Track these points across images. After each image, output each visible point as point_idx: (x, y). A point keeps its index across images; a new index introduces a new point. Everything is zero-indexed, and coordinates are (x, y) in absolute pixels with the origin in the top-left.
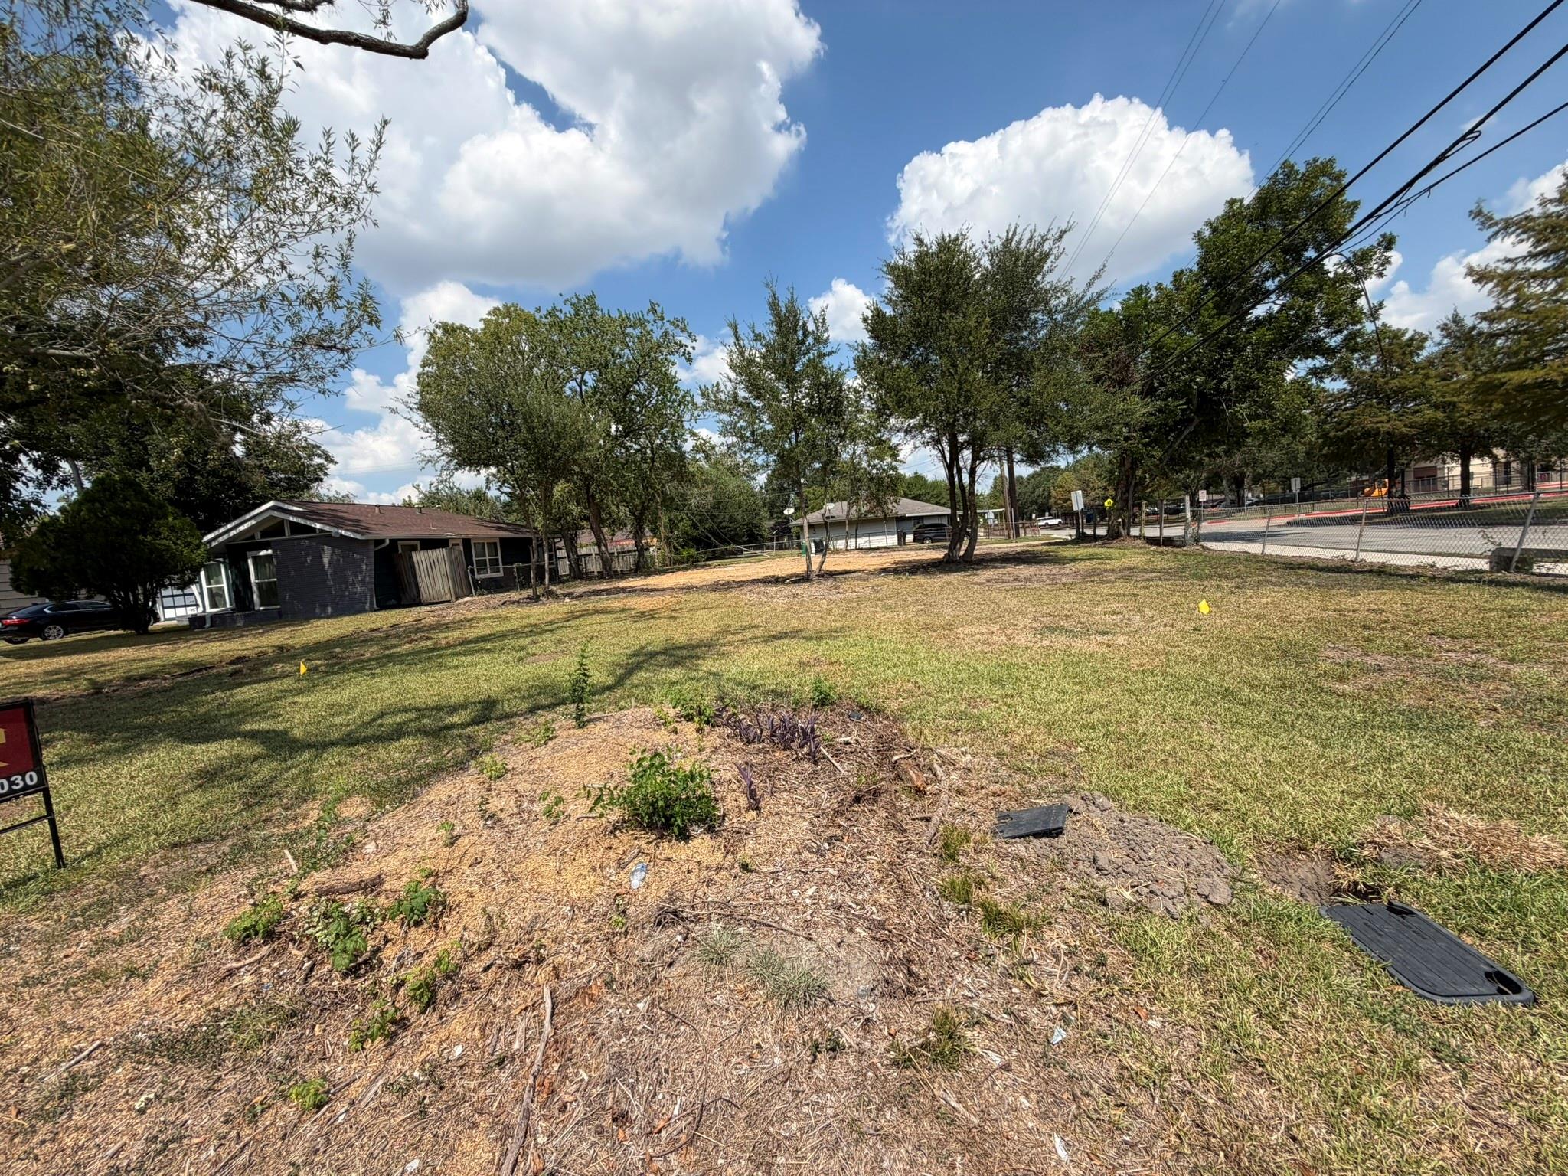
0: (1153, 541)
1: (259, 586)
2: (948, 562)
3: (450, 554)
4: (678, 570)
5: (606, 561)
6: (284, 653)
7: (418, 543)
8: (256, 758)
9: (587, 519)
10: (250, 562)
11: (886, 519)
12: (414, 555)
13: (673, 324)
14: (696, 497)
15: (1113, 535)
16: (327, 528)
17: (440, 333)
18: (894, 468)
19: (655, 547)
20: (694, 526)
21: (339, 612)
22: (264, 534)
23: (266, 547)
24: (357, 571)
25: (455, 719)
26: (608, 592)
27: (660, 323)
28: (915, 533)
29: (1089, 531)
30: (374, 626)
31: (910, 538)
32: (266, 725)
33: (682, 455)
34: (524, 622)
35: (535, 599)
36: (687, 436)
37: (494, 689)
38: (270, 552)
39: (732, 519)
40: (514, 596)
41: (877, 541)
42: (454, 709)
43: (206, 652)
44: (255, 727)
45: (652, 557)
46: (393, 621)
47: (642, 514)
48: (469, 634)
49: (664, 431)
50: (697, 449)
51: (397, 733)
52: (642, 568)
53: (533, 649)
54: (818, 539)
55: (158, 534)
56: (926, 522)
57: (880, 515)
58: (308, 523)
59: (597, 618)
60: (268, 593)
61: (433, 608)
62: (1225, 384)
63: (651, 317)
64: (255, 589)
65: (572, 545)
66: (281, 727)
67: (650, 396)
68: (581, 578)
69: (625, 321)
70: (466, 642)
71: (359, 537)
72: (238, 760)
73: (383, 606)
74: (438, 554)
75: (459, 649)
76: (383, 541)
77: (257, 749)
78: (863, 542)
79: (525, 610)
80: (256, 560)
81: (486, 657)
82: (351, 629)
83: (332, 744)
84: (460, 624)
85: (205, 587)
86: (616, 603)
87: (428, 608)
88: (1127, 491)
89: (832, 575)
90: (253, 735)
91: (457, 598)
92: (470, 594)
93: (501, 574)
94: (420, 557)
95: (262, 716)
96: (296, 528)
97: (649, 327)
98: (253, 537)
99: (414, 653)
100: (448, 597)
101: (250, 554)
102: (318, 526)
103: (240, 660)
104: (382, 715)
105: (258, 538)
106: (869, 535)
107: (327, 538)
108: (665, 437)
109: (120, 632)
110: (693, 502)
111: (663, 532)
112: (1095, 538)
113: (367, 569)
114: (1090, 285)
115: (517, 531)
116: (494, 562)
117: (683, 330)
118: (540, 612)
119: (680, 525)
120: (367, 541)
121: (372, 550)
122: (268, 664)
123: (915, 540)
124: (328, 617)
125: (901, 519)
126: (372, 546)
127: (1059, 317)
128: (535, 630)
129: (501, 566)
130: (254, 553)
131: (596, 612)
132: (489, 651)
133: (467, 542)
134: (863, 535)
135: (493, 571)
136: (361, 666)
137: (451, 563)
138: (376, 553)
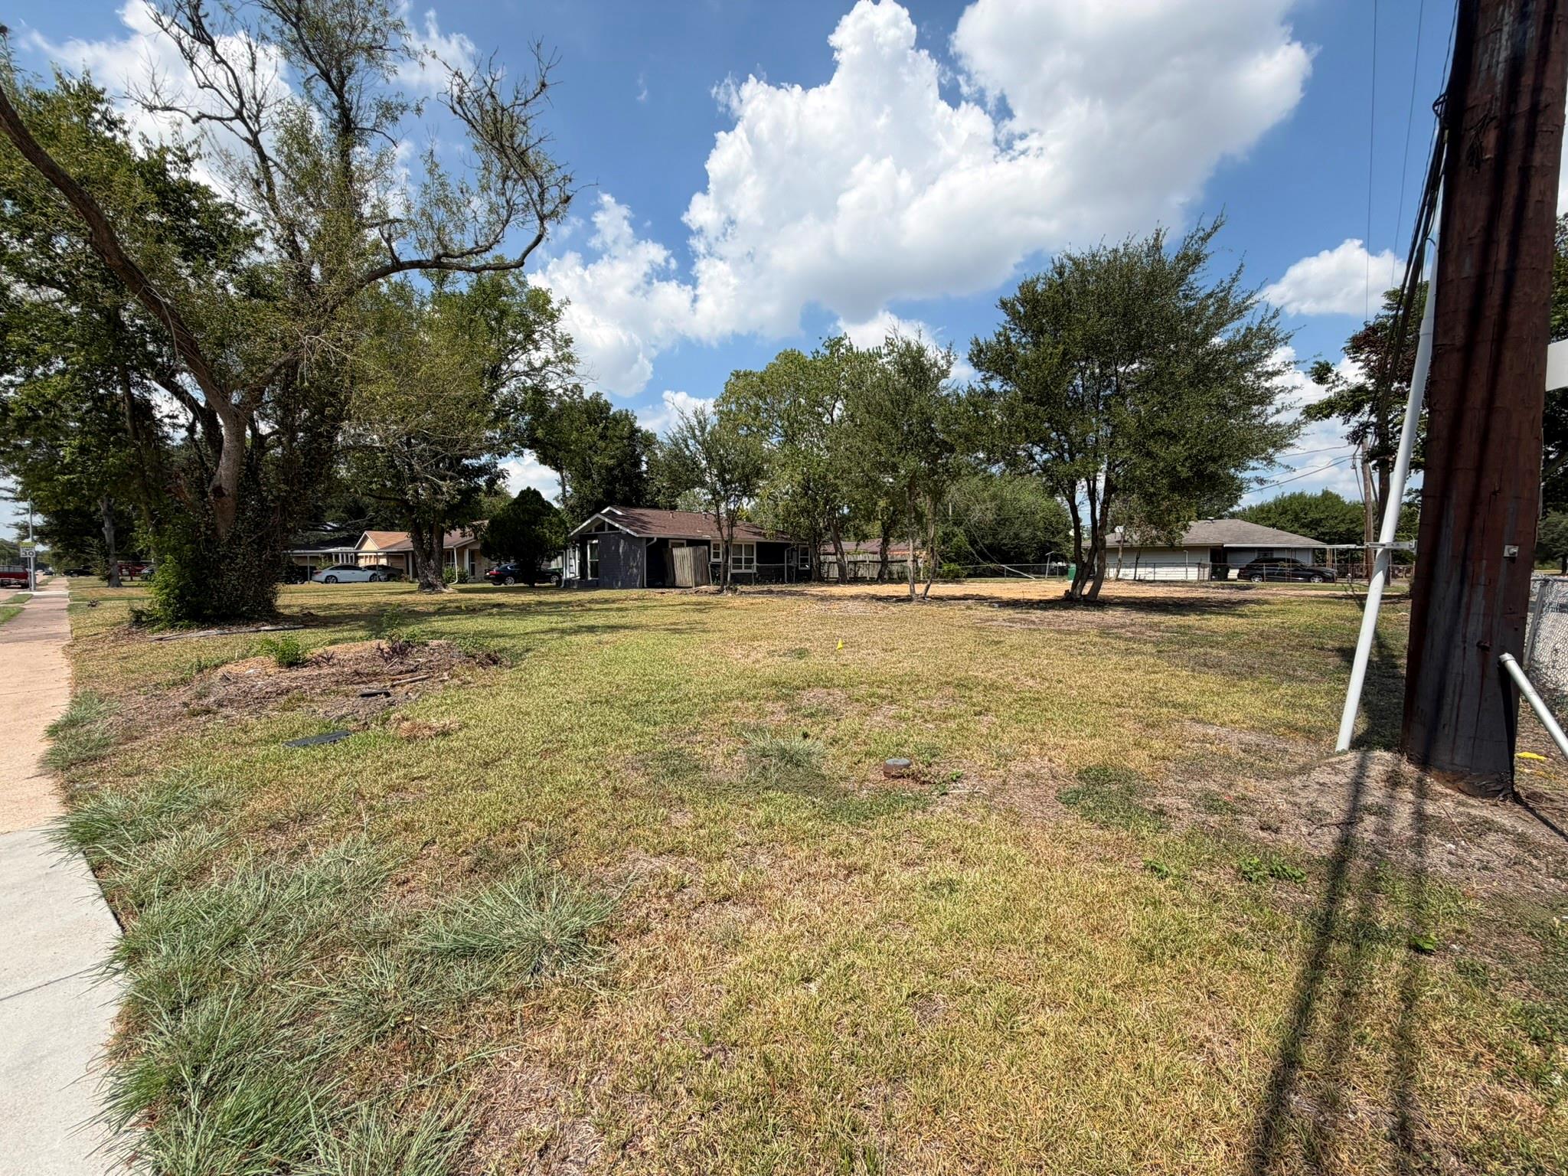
1: (591, 563)
2: (1068, 600)
3: (695, 552)
7: (685, 542)
10: (588, 546)
12: (674, 550)
16: (621, 527)
20: (972, 542)
21: (624, 587)
22: (596, 529)
23: (594, 537)
24: (634, 558)
28: (1244, 568)
31: (1233, 573)
35: (720, 592)
38: (597, 541)
55: (542, 525)
58: (613, 523)
60: (595, 568)
64: (590, 565)
71: (637, 535)
73: (651, 585)
74: (687, 551)
76: (652, 539)
78: (1143, 572)
80: (591, 545)
87: (678, 591)
91: (697, 585)
92: (708, 584)
94: (677, 552)
96: (612, 527)
98: (591, 531)
100: (692, 585)
101: (588, 542)
102: (617, 525)
105: (594, 532)
109: (522, 585)
110: (974, 517)
113: (642, 558)
115: (776, 538)
116: (749, 561)
120: (641, 539)
121: (644, 544)
123: (1245, 576)
125: (1214, 550)
126: (645, 541)
129: (755, 563)
130: (592, 542)
134: (1146, 565)
135: (746, 568)
137: (695, 558)
138: (648, 548)
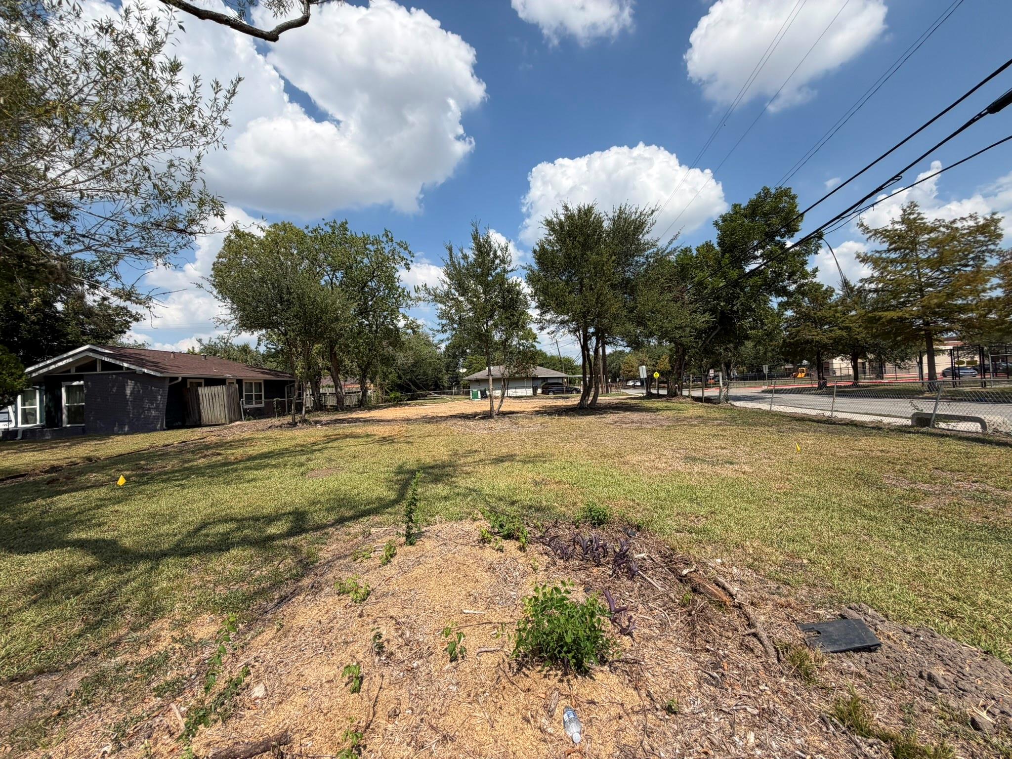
0: (698, 399)
1: (69, 409)
2: (580, 408)
3: (228, 390)
4: (389, 406)
5: (340, 400)
6: (92, 465)
7: (203, 381)
8: (90, 569)
9: (329, 369)
10: (63, 390)
11: (527, 378)
12: (199, 389)
13: (399, 244)
14: (401, 358)
15: (672, 395)
16: (132, 367)
17: (233, 236)
18: (534, 346)
19: (372, 390)
20: (399, 377)
21: (134, 430)
22: (78, 369)
23: (78, 378)
24: (153, 400)
25: (273, 530)
26: (349, 421)
27: (390, 243)
28: (543, 388)
29: (654, 391)
30: (167, 442)
31: (539, 391)
32: (92, 534)
33: (397, 329)
34: (293, 443)
35: (293, 425)
36: (400, 317)
37: (298, 500)
38: (82, 383)
39: (425, 374)
40: (275, 421)
41: (521, 392)
42: (270, 520)
43: (20, 461)
44: (83, 536)
45: (370, 397)
46: (182, 439)
47: (367, 367)
48: (252, 451)
49: (385, 313)
50: (407, 326)
51: (223, 545)
52: (363, 404)
53: (311, 465)
54: (483, 389)
56: (549, 381)
57: (523, 375)
58: (118, 362)
59: (351, 441)
60: (74, 414)
61: (212, 429)
62: (735, 308)
63: (384, 239)
64: (65, 411)
65: (316, 386)
66: (108, 536)
67: (379, 291)
68: (321, 410)
69: (365, 240)
70: (251, 458)
71: (158, 375)
72: (72, 572)
73: (170, 426)
74: (218, 389)
75: (248, 464)
76: (177, 378)
77: (90, 560)
78: (512, 392)
79: (289, 433)
80: (69, 389)
81: (276, 472)
82: (147, 445)
83: (164, 554)
84: (242, 442)
85: (20, 407)
86: (359, 430)
87: (208, 429)
88: (680, 368)
89: (504, 414)
90: (81, 544)
91: (231, 421)
92: (240, 419)
93: (263, 405)
94: (203, 391)
95: (87, 524)
96: (106, 366)
97: (383, 245)
98: (69, 371)
99: (209, 466)
100: (223, 421)
101: (64, 384)
102: (125, 365)
103: (54, 469)
104: (204, 525)
105: (73, 372)
106: (516, 388)
107: (131, 374)
108: (386, 318)
110: (400, 361)
111: (378, 380)
112: (659, 396)
113: (161, 399)
114: (670, 243)
115: (278, 376)
116: (259, 397)
117: (406, 249)
118: (303, 435)
119: (390, 376)
120: (164, 378)
121: (167, 384)
122: (81, 473)
123: (543, 392)
124: (125, 434)
125: (535, 379)
126: (167, 381)
127: (651, 260)
128: (305, 450)
129: (263, 399)
130: (68, 383)
131: (347, 436)
132: (275, 466)
133: (240, 382)
134: (512, 388)
135: (256, 403)
136: (167, 477)
137: (228, 396)
138: (170, 387)
